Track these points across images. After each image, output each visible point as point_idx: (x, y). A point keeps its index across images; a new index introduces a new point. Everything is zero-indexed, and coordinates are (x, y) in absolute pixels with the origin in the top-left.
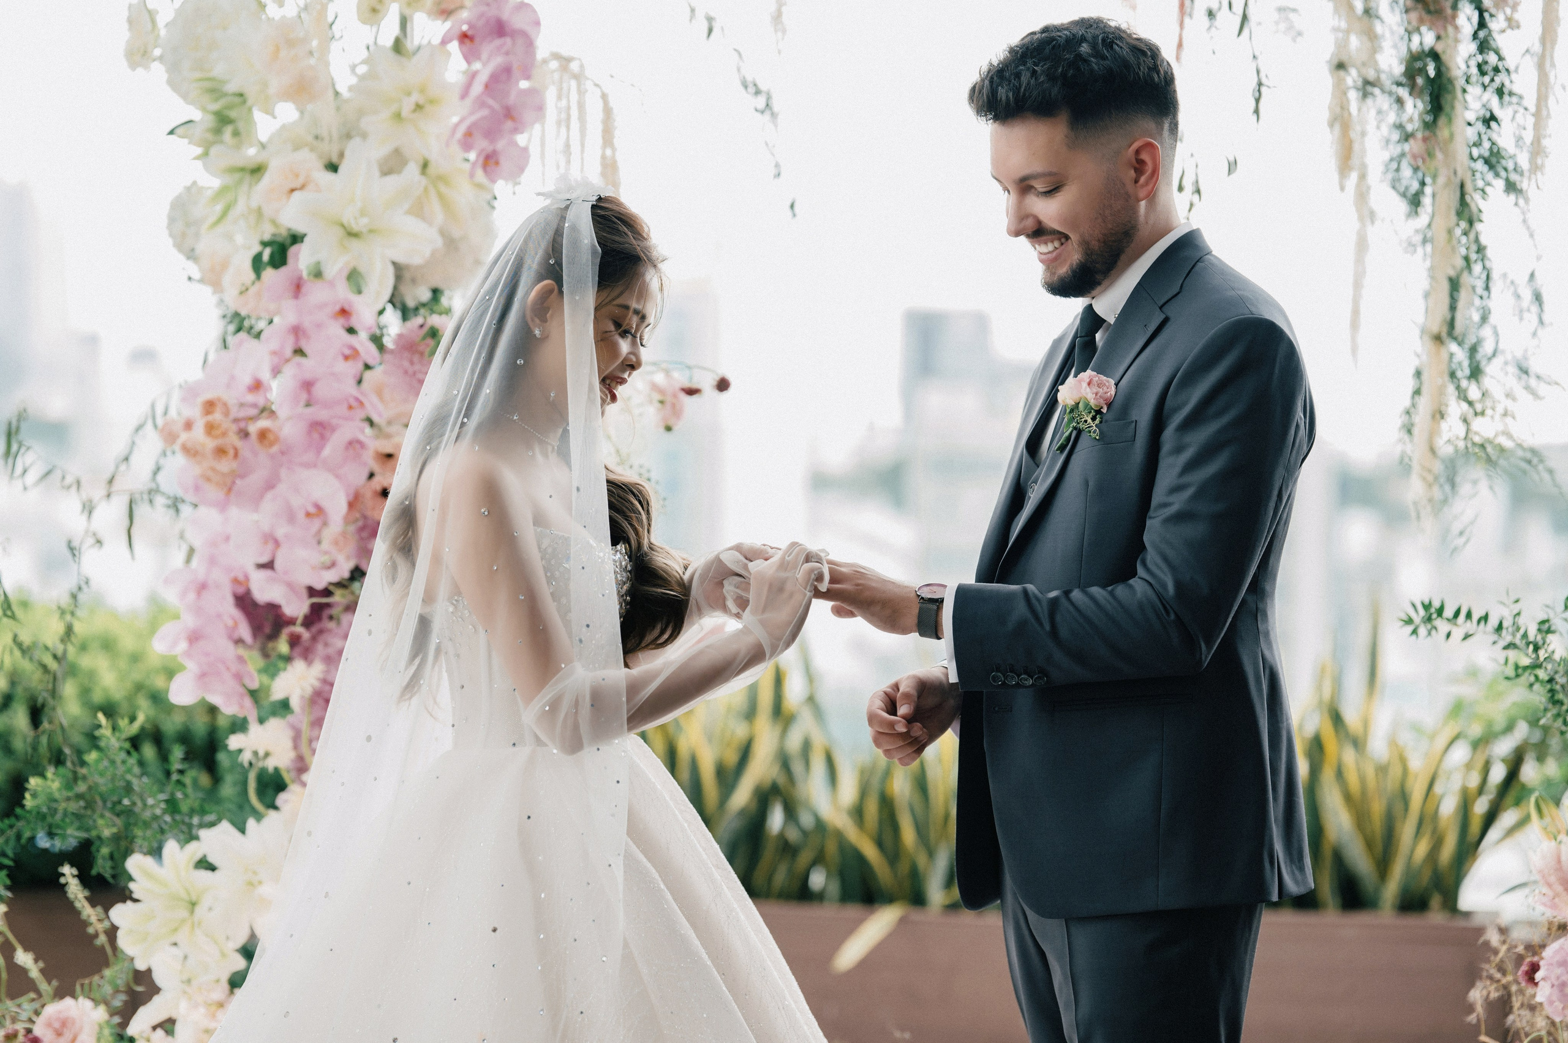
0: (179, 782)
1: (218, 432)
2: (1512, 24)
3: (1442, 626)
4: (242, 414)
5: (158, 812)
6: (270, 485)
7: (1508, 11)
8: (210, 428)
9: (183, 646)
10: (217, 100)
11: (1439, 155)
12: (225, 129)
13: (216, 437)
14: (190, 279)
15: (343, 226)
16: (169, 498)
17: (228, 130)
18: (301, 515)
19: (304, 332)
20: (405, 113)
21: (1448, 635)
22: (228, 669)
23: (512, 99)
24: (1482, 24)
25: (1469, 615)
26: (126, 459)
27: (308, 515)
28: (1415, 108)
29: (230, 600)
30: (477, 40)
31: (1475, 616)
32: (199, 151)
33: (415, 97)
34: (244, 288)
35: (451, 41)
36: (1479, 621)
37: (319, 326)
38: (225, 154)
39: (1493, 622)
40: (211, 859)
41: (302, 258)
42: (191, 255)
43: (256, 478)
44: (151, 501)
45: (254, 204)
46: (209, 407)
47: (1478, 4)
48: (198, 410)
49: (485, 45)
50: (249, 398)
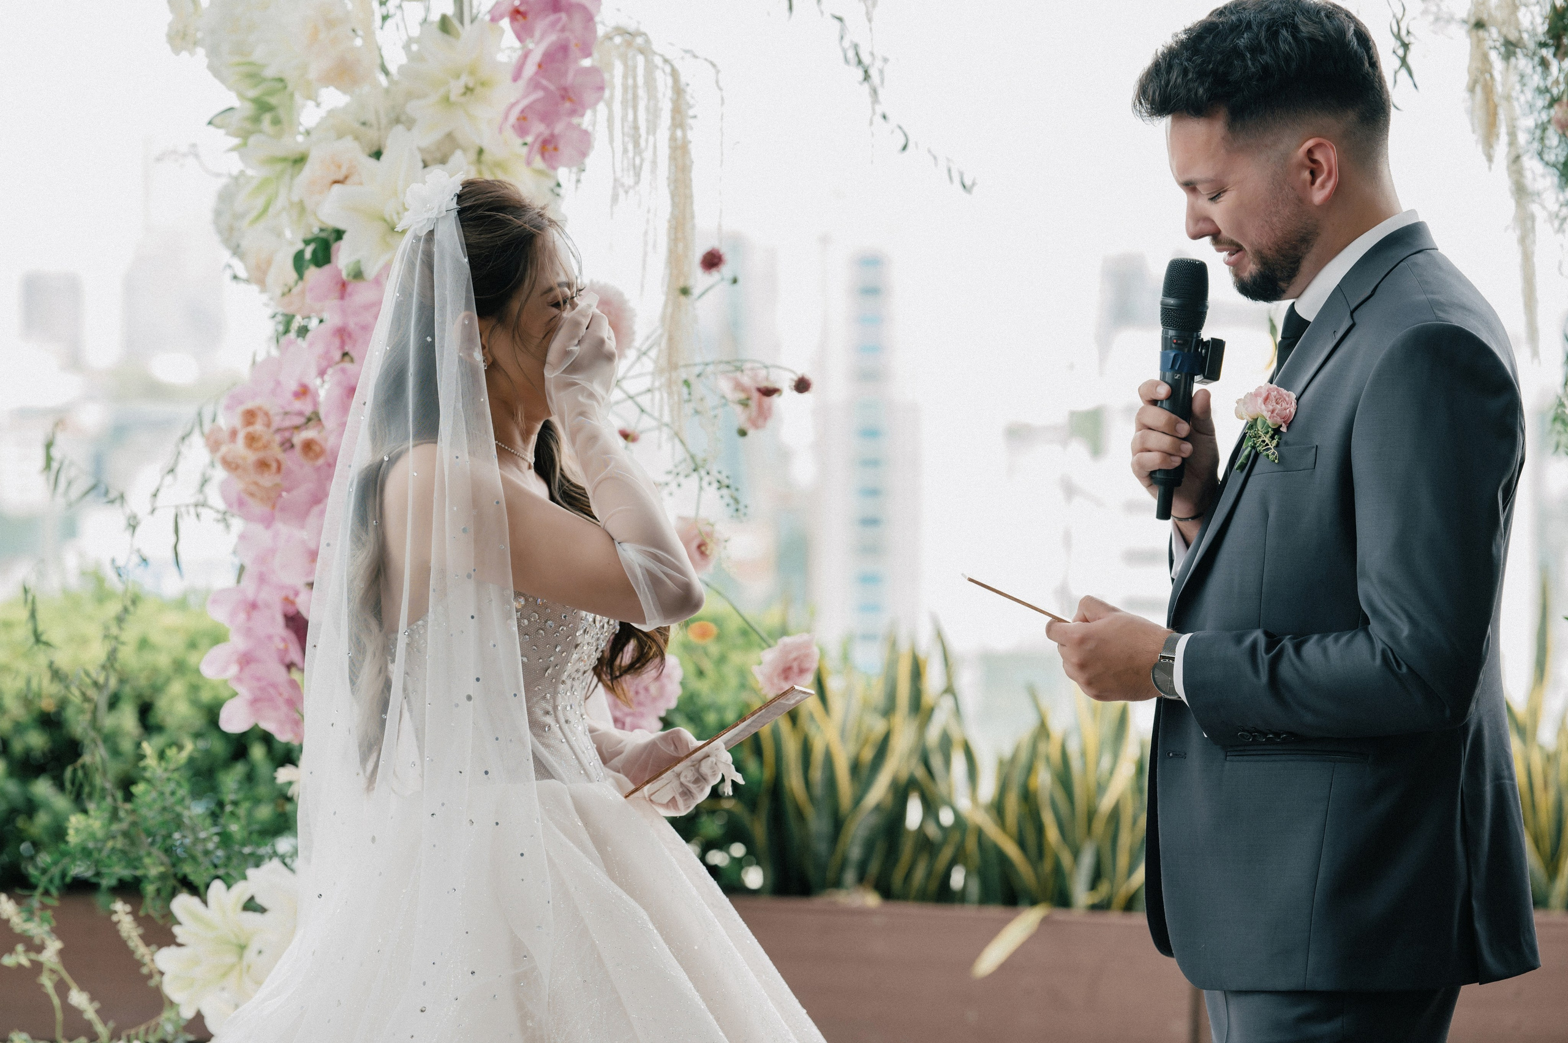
1: (260, 444)
4: (287, 423)
5: (210, 846)
6: (317, 500)
8: (251, 440)
9: (234, 670)
10: (256, 85)
12: (264, 117)
13: (256, 449)
14: (235, 277)
15: (385, 220)
16: (218, 511)
17: (267, 118)
19: (350, 335)
20: (453, 97)
22: (281, 694)
23: (570, 79)
26: (172, 471)
29: (280, 620)
30: (530, 17)
32: (235, 141)
33: (465, 79)
34: (286, 290)
35: (502, 17)
37: (365, 328)
38: (265, 144)
40: (259, 900)
41: (344, 257)
42: (237, 251)
43: (301, 493)
44: (198, 516)
45: (295, 198)
46: (250, 417)
48: (238, 420)
49: (539, 22)
50: (297, 405)
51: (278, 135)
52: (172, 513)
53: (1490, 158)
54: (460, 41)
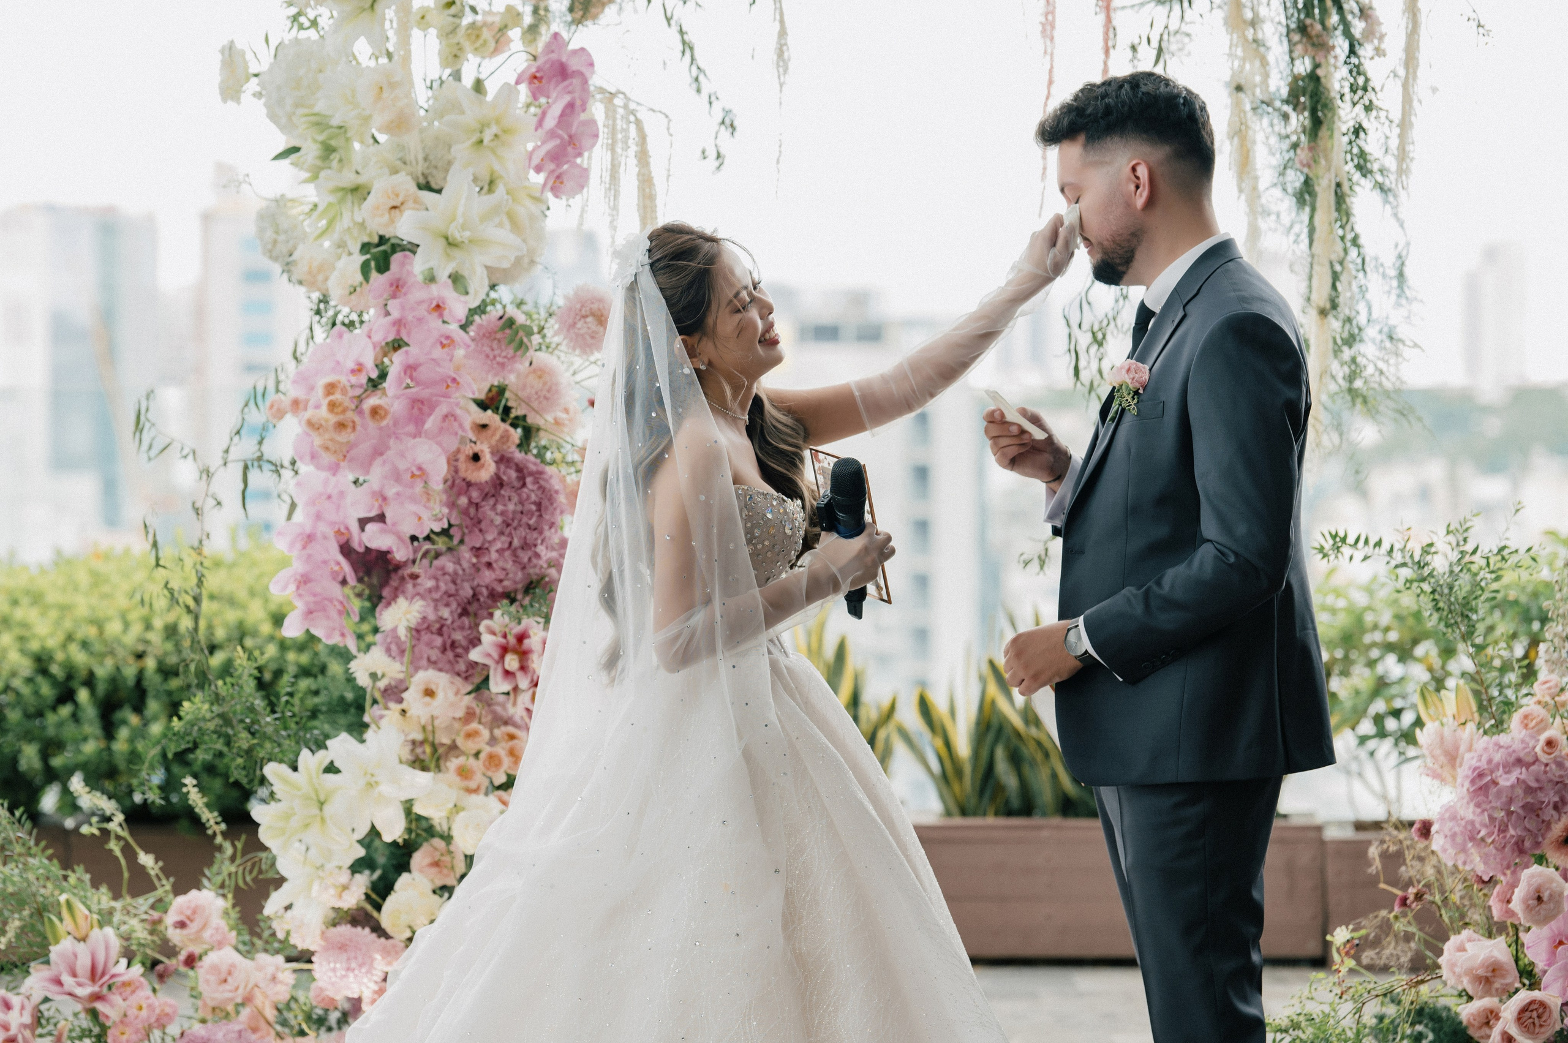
0: (287, 702)
1: (340, 409)
2: (1379, 52)
3: (1346, 551)
6: (378, 452)
7: (1376, 42)
8: (332, 406)
9: (292, 588)
10: (323, 132)
11: (1323, 162)
12: (332, 157)
13: (337, 414)
15: (446, 237)
17: (335, 157)
18: (407, 477)
19: (405, 324)
20: (486, 141)
21: (1351, 558)
22: (335, 605)
23: (574, 130)
24: (1352, 51)
25: (1366, 542)
26: (238, 433)
27: (413, 476)
28: (1298, 121)
29: (335, 549)
30: (544, 81)
31: (1372, 543)
32: (305, 175)
33: (494, 129)
34: (351, 288)
35: (522, 82)
36: (1375, 546)
37: (420, 320)
38: (334, 177)
39: (1386, 546)
40: (337, 764)
41: (416, 265)
43: (365, 448)
44: (260, 467)
45: (359, 219)
46: (331, 388)
47: (1348, 34)
48: (320, 391)
49: (552, 86)
50: (354, 379)
51: (340, 170)
52: (241, 465)
54: (490, 97)
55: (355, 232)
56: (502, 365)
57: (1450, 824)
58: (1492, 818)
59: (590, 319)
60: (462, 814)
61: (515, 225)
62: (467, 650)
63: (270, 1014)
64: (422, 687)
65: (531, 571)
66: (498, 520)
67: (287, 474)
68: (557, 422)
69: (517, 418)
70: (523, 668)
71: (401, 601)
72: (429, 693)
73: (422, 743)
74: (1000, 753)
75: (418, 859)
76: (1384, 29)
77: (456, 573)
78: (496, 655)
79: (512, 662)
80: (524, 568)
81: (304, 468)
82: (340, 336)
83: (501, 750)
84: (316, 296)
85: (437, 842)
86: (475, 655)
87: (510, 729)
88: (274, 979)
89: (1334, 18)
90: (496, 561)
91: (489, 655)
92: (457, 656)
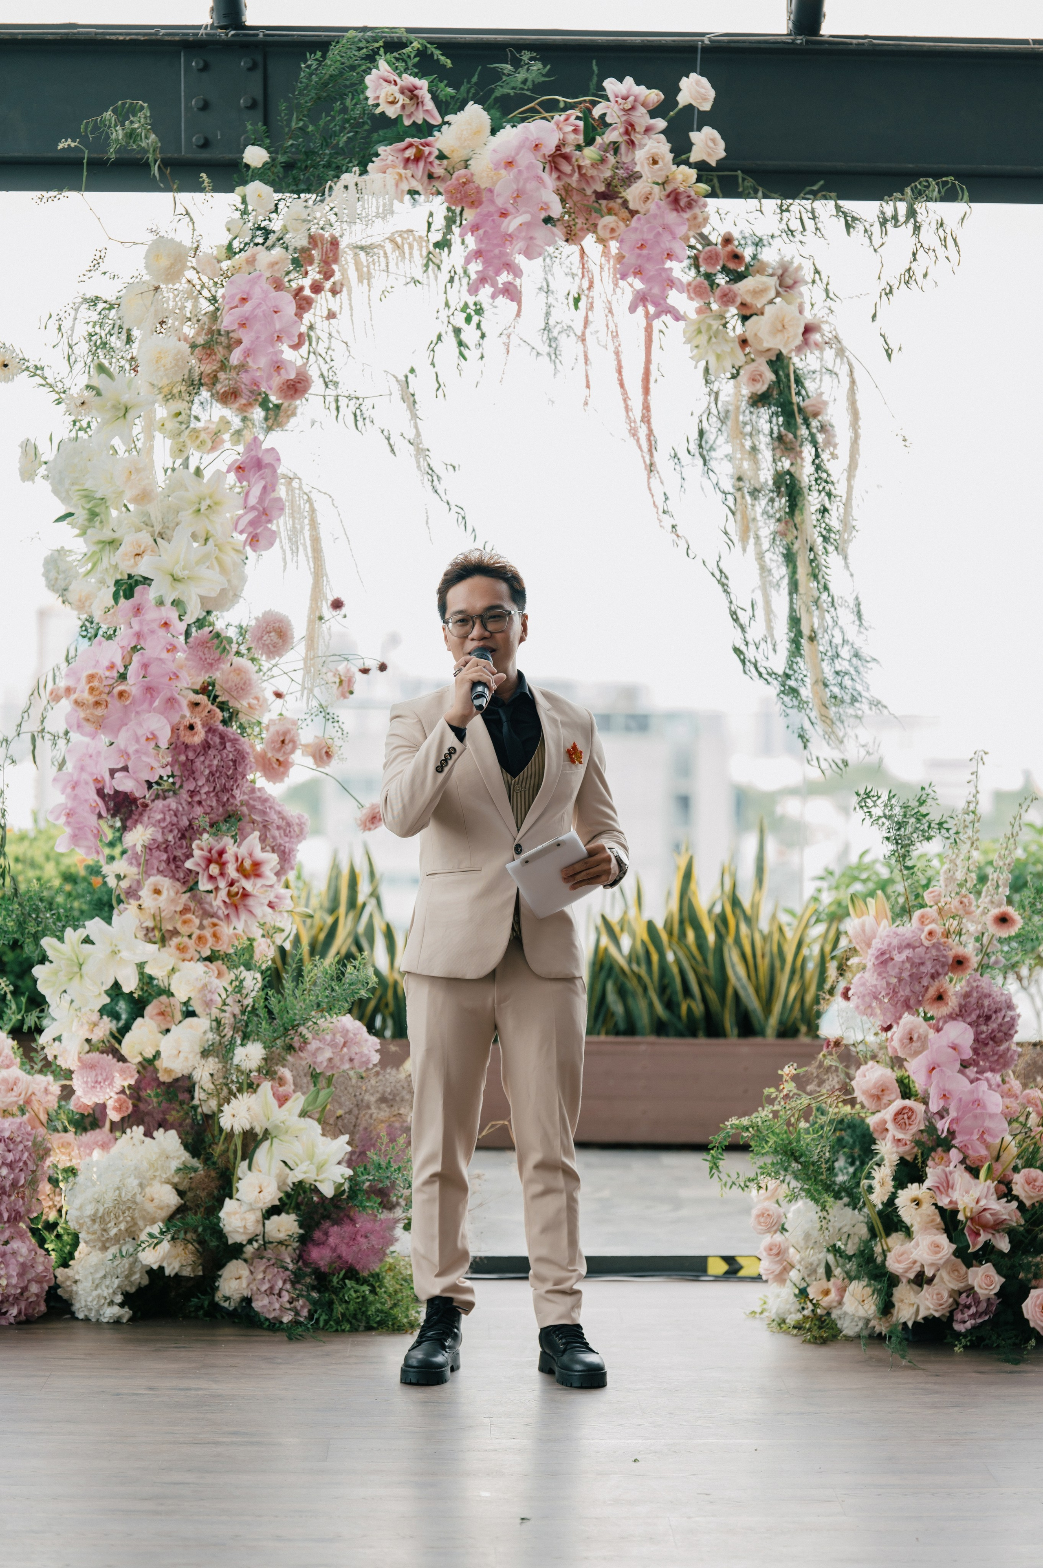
1: (97, 693)
2: (834, 456)
4: (107, 683)
6: (124, 723)
7: (832, 448)
8: (92, 689)
9: (63, 819)
10: (89, 502)
12: (95, 519)
13: (95, 696)
15: (172, 575)
16: (51, 734)
17: (98, 519)
18: (143, 740)
19: (144, 635)
20: (202, 510)
22: (92, 831)
23: (267, 504)
24: (817, 456)
26: (27, 711)
27: (148, 739)
28: (780, 504)
29: (93, 792)
30: (246, 471)
32: (77, 531)
33: (208, 502)
34: (106, 609)
35: (230, 470)
37: (152, 632)
38: (97, 534)
40: (91, 938)
41: (147, 593)
42: (64, 593)
43: (115, 720)
44: (42, 737)
45: (114, 561)
46: (91, 677)
47: (815, 443)
48: (84, 680)
49: (251, 474)
50: (108, 674)
51: (102, 529)
52: (29, 735)
53: (744, 550)
54: (205, 481)
55: (111, 571)
56: (211, 665)
57: (861, 989)
58: (888, 984)
59: (273, 634)
60: (177, 974)
61: (223, 570)
62: (183, 862)
63: (43, 1117)
64: (152, 887)
65: (229, 808)
66: (207, 772)
67: (61, 742)
68: (250, 706)
69: (223, 703)
70: (222, 874)
71: (140, 827)
72: (157, 892)
73: (153, 929)
74: (610, 987)
75: (149, 1010)
76: (837, 440)
77: (177, 810)
78: (203, 866)
79: (214, 869)
80: (224, 805)
81: (73, 735)
82: (100, 644)
83: (208, 933)
84: (84, 617)
85: (163, 998)
86: (189, 864)
87: (215, 920)
88: (46, 1090)
89: (803, 431)
90: (205, 800)
91: (199, 865)
92: (177, 867)
